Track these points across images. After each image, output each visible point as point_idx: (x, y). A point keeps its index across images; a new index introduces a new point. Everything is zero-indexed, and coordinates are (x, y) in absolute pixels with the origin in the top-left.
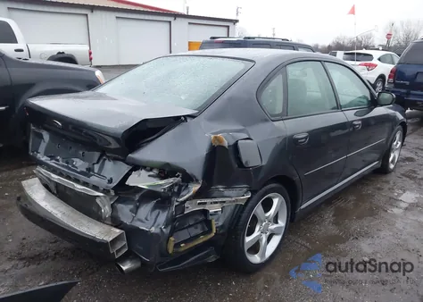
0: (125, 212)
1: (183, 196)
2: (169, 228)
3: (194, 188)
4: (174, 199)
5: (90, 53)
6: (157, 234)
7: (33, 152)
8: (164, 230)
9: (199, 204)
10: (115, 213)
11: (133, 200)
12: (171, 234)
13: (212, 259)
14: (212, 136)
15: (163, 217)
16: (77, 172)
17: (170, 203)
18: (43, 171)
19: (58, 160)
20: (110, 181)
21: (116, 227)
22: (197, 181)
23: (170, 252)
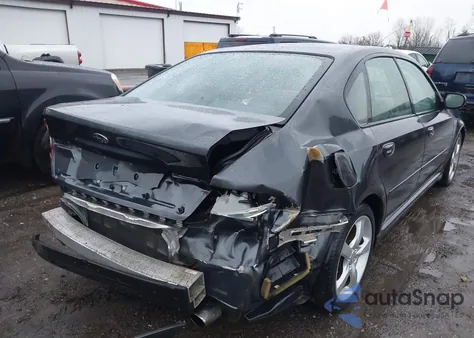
0: (199, 248)
1: (278, 226)
2: (262, 266)
3: (291, 215)
4: (266, 229)
5: (80, 55)
6: (247, 275)
7: (59, 175)
8: (257, 269)
9: (293, 234)
10: (184, 250)
11: (207, 233)
12: (265, 273)
13: (302, 300)
14: (308, 149)
15: (253, 253)
16: (130, 200)
17: (262, 235)
18: (74, 199)
19: (98, 185)
20: (182, 210)
21: (191, 267)
22: (295, 206)
23: (266, 297)
